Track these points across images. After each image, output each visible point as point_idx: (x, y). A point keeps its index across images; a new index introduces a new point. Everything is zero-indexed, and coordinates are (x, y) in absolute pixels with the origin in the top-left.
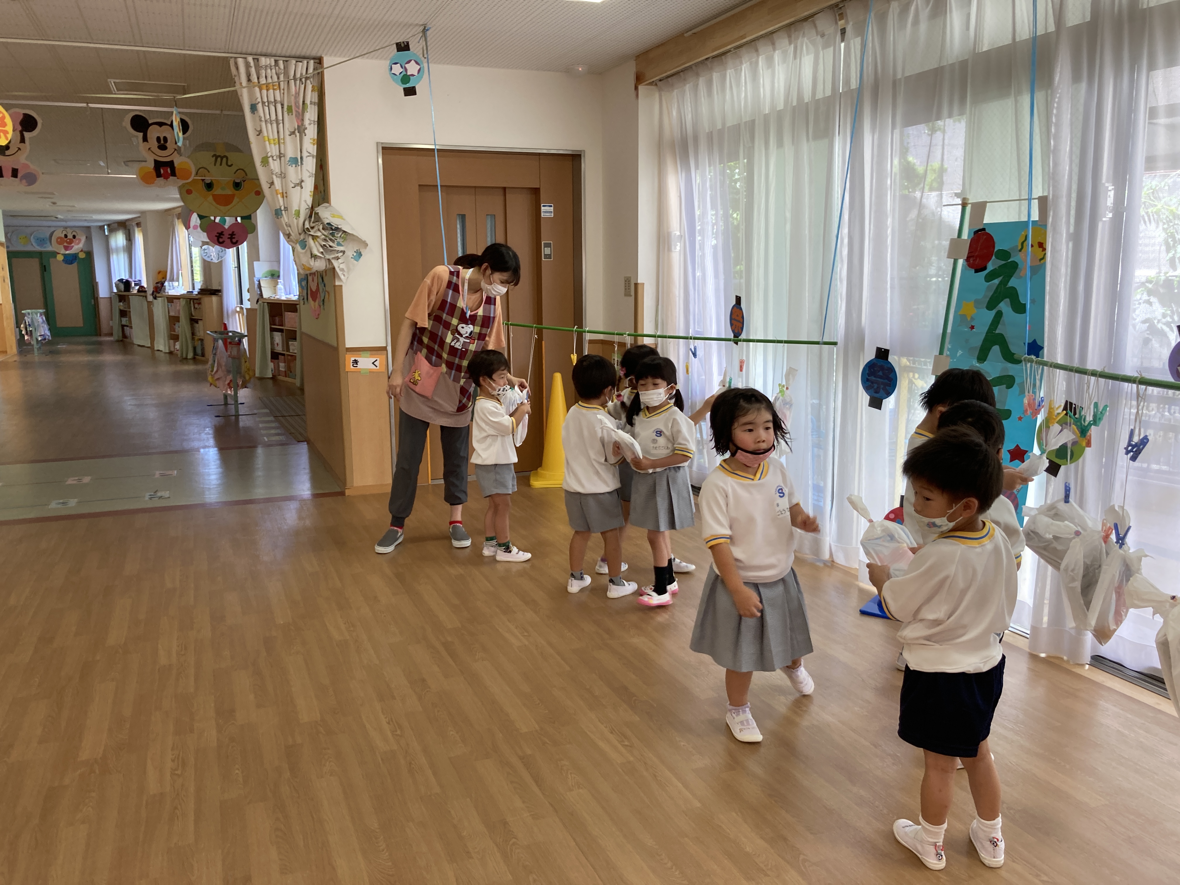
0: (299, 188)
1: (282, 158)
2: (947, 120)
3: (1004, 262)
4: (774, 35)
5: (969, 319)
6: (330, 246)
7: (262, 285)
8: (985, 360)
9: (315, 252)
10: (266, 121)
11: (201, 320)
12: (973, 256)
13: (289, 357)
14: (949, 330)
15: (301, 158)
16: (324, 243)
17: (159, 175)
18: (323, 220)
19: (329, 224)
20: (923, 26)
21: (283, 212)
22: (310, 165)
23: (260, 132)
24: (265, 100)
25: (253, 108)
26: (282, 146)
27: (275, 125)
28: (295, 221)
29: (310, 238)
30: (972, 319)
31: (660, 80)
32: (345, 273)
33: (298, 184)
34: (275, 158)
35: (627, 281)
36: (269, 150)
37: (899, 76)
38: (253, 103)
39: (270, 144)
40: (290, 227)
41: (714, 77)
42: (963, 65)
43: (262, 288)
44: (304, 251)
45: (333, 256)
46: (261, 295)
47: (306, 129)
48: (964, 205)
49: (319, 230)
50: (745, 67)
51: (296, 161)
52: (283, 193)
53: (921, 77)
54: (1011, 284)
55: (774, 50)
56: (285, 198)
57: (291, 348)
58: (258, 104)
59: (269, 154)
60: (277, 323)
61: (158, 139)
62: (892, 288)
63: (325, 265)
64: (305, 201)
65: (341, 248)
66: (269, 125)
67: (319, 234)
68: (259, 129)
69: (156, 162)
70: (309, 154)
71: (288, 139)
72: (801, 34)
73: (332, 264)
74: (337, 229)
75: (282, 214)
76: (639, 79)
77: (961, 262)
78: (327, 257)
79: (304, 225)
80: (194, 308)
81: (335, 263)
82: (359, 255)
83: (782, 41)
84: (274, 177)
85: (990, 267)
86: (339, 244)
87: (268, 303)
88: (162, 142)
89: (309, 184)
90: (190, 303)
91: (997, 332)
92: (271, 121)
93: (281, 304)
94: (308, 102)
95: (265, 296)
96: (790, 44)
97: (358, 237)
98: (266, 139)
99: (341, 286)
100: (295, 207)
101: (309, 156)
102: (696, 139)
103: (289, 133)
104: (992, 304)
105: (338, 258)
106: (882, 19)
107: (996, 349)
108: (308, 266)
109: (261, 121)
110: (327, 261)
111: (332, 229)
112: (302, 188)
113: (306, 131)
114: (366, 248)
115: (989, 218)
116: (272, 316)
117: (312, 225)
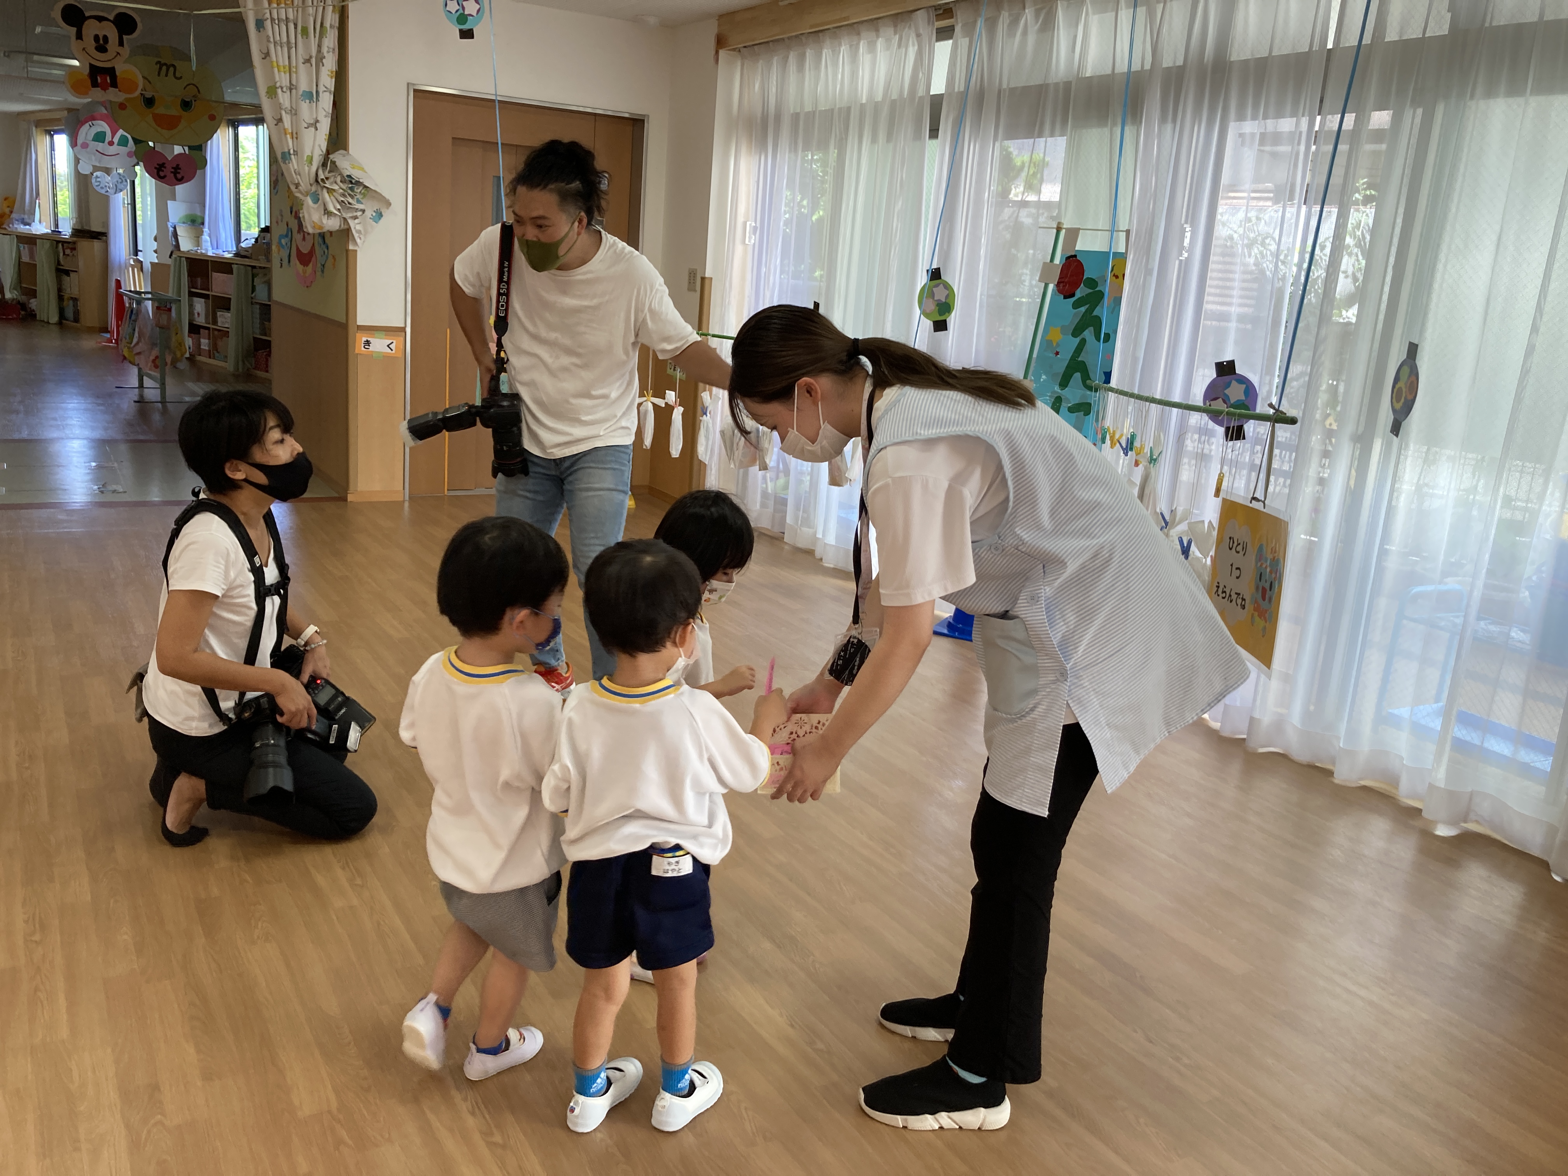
0: (313, 129)
1: (294, 91)
2: (1049, 139)
3: (1091, 291)
4: (879, 21)
5: (1055, 345)
6: (349, 203)
7: (179, 233)
8: (1066, 387)
9: (331, 208)
10: (275, 43)
11: (76, 271)
12: (1063, 282)
13: (216, 333)
14: (1035, 355)
15: (317, 92)
16: (343, 199)
17: (95, 84)
18: (342, 171)
19: (349, 176)
20: (1031, 39)
21: (293, 156)
22: (326, 101)
23: (267, 55)
24: (276, 17)
25: (260, 24)
26: (294, 75)
27: (285, 49)
28: (306, 168)
29: (325, 191)
30: (1058, 345)
31: (745, 47)
32: (361, 236)
33: (312, 124)
34: (284, 89)
35: (692, 274)
36: (277, 79)
37: (1005, 86)
38: (260, 18)
39: (279, 71)
40: (300, 175)
41: (807, 54)
42: (1068, 85)
43: (179, 238)
44: (316, 206)
45: (351, 215)
46: (177, 246)
47: (324, 57)
48: (1059, 230)
49: (336, 183)
50: (844, 49)
51: (312, 97)
52: (292, 133)
53: (1026, 90)
54: (1095, 313)
55: (878, 37)
56: (295, 139)
57: (220, 320)
58: (266, 20)
59: (278, 85)
60: (199, 287)
61: (96, 38)
62: (981, 306)
63: (339, 224)
64: (320, 146)
65: (361, 206)
66: (279, 48)
67: (336, 187)
68: (266, 51)
69: (92, 66)
70: (325, 89)
71: (302, 68)
72: (908, 25)
73: (348, 224)
74: (358, 183)
75: (291, 159)
76: (721, 42)
77: (1051, 287)
78: (345, 215)
79: (317, 174)
80: (64, 254)
81: (351, 223)
82: (380, 215)
83: (888, 31)
84: (283, 113)
85: (1079, 294)
86: (358, 201)
87: (187, 258)
88: (101, 42)
89: (325, 125)
90: (57, 247)
91: (1079, 359)
92: (281, 43)
93: (208, 261)
94: (327, 24)
95: (182, 249)
96: (895, 33)
97: (381, 195)
98: (275, 64)
99: (356, 251)
100: (308, 152)
101: (325, 91)
102: (778, 118)
103: (303, 61)
104: (1077, 331)
105: (356, 218)
106: (991, 25)
107: (1077, 376)
108: (319, 224)
109: (269, 41)
110: (342, 219)
111: (351, 182)
112: (316, 129)
113: (324, 61)
114: (388, 208)
115: (1081, 245)
116: (192, 275)
117: (327, 175)
